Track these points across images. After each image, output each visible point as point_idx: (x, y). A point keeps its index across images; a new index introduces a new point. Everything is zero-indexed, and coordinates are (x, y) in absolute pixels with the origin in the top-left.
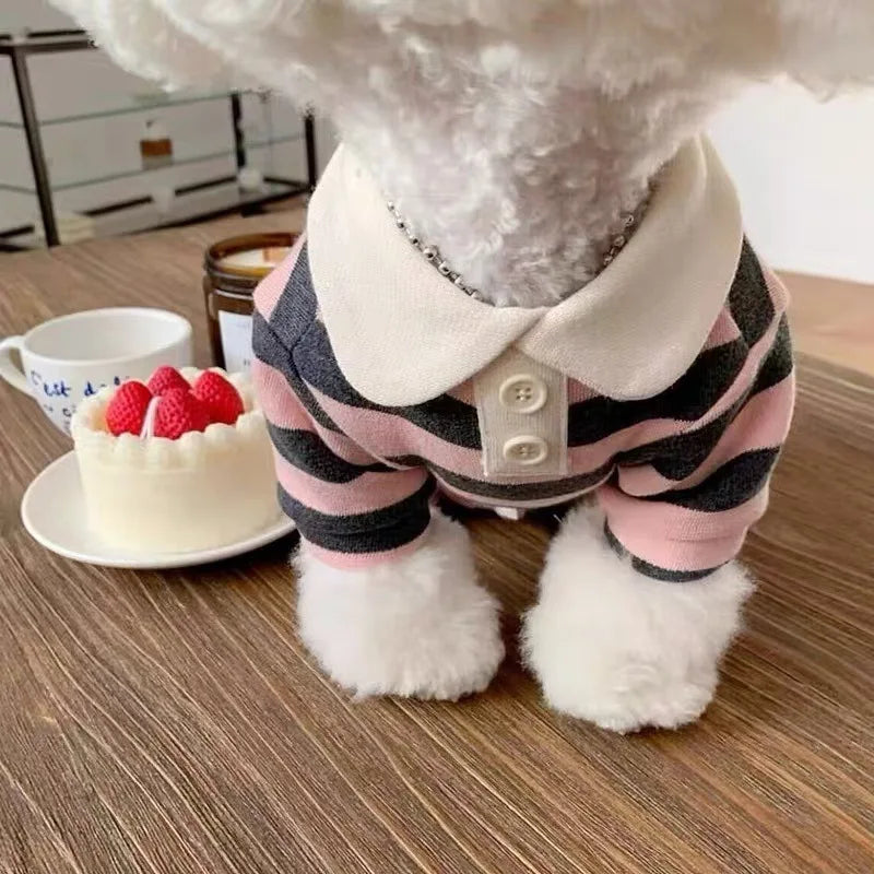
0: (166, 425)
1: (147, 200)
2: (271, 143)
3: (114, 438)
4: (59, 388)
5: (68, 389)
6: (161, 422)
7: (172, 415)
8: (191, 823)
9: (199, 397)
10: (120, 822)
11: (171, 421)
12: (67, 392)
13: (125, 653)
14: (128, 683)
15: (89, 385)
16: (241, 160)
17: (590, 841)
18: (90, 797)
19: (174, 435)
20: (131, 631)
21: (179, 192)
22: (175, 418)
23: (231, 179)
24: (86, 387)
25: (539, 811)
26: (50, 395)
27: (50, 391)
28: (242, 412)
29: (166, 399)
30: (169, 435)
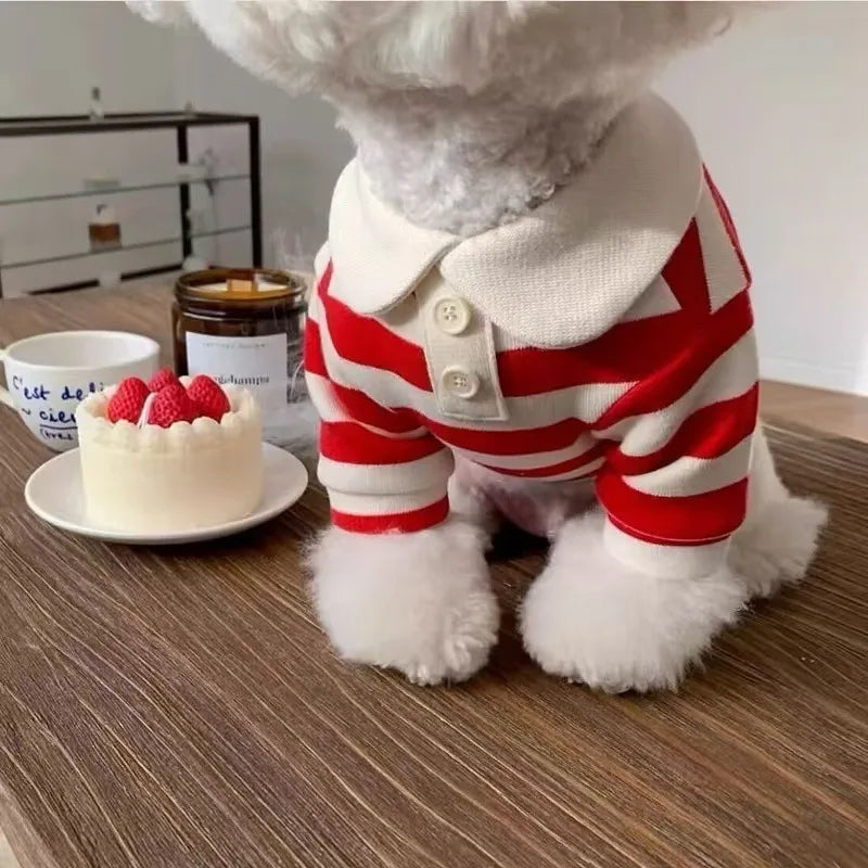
0: (160, 416)
1: (94, 284)
2: (217, 232)
3: (112, 424)
4: (39, 392)
5: (47, 392)
6: (155, 414)
7: (166, 408)
8: (161, 720)
9: (192, 397)
10: (99, 719)
11: (164, 413)
12: (45, 395)
13: (100, 603)
14: (103, 624)
15: (67, 389)
16: (187, 250)
17: (511, 745)
18: (72, 702)
19: (165, 424)
20: (105, 587)
21: (125, 277)
22: (168, 411)
23: (178, 267)
24: (64, 391)
25: (465, 722)
26: (29, 398)
27: (29, 395)
28: (228, 411)
29: (161, 394)
30: (161, 424)
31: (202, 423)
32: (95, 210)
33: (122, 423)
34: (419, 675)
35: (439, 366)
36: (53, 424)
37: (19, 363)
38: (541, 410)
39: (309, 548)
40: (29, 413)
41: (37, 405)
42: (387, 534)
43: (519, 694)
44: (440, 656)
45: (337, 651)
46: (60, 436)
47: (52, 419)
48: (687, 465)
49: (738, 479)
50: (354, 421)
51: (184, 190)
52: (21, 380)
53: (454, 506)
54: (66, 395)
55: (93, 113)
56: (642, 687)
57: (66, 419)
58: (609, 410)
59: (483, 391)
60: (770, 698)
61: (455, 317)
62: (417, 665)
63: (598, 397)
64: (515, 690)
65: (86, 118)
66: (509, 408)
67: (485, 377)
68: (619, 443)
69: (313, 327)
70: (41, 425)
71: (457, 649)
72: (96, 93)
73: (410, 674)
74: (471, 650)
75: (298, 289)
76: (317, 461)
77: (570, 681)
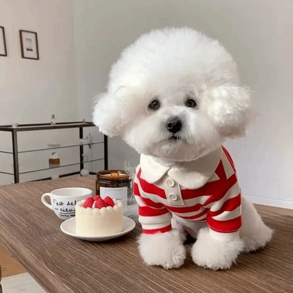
1: (50, 178)
2: (91, 161)
3: (85, 209)
4: (61, 203)
5: (63, 203)
6: (97, 206)
7: (99, 204)
11: (99, 206)
12: (63, 204)
15: (69, 202)
16: (82, 167)
19: (100, 208)
20: (84, 251)
21: (60, 177)
23: (79, 173)
24: (68, 203)
26: (58, 205)
27: (58, 204)
28: (114, 205)
29: (98, 201)
30: (98, 208)
31: (109, 208)
32: (51, 154)
33: (88, 208)
34: (167, 266)
35: (168, 194)
36: (64, 212)
37: (55, 196)
38: (191, 202)
39: (138, 238)
40: (57, 209)
41: (60, 207)
42: (158, 233)
43: (192, 271)
44: (172, 260)
45: (146, 264)
46: (65, 216)
47: (64, 211)
48: (225, 213)
49: (238, 216)
50: (148, 206)
51: (81, 147)
52: (56, 200)
53: (173, 227)
54: (68, 204)
55: (52, 123)
56: (222, 268)
57: (67, 211)
58: (207, 201)
59: (178, 198)
60: (255, 272)
61: (171, 183)
62: (166, 263)
63: (204, 199)
64: (190, 270)
65: (50, 124)
66: (184, 202)
67: (178, 195)
68: (209, 209)
69: (136, 185)
70: (61, 213)
71: (176, 259)
72: (53, 117)
73: (164, 266)
74: (179, 259)
75: (130, 175)
76: (138, 217)
77: (205, 268)
